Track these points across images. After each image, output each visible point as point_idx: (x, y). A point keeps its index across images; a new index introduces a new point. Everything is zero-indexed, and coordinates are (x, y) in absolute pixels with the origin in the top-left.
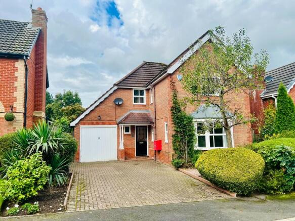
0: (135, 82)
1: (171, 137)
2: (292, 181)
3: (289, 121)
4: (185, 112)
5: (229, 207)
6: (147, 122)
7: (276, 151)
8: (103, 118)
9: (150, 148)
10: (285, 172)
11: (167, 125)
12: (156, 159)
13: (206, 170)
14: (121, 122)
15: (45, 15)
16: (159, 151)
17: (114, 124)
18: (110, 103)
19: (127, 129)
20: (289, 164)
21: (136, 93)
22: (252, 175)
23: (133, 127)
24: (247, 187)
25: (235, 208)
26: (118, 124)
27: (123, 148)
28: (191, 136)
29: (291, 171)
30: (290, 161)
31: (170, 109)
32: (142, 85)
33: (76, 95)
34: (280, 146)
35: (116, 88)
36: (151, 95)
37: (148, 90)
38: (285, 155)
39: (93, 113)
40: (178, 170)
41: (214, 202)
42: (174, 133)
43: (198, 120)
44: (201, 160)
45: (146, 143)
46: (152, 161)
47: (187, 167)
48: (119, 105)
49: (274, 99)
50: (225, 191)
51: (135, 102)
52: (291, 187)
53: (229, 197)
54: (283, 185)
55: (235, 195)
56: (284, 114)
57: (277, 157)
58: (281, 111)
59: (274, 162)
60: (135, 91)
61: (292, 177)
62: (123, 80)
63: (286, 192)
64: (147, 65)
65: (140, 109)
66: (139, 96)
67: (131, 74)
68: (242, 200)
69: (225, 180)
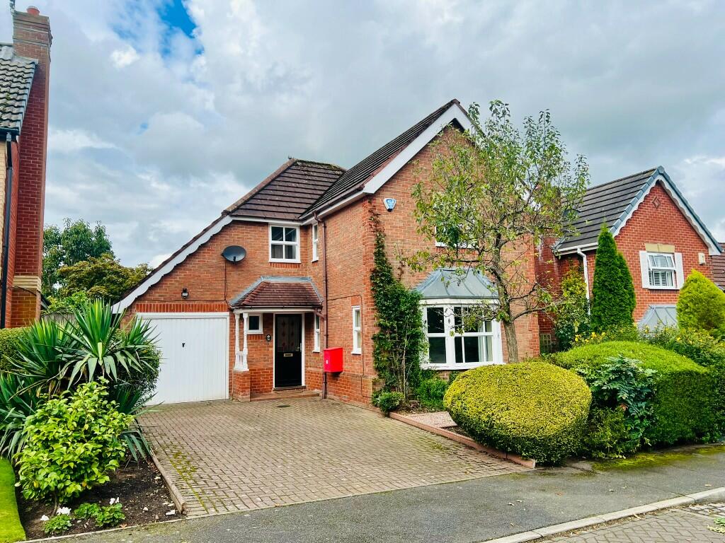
0: (274, 209)
1: (371, 341)
2: (638, 431)
3: (621, 306)
4: (403, 282)
5: (533, 489)
6: (305, 305)
7: (611, 369)
8: (195, 293)
9: (310, 367)
10: (627, 413)
11: (358, 312)
12: (326, 393)
13: (471, 413)
14: (241, 305)
15: (47, 28)
16: (336, 375)
17: (220, 309)
18: (213, 258)
19: (253, 323)
20: (633, 395)
21: (277, 233)
22: (569, 420)
23: (267, 317)
24: (560, 446)
25: (544, 490)
26: (231, 310)
27: (246, 369)
28: (416, 337)
29: (636, 410)
30: (635, 390)
31: (369, 275)
32: (292, 216)
33: (100, 233)
34: (616, 359)
35: (228, 220)
36: (314, 240)
37: (305, 229)
38: (627, 376)
39: (169, 282)
40: (388, 416)
41: (496, 480)
42: (377, 332)
43: (429, 302)
44: (458, 392)
45: (298, 355)
46: (318, 398)
47: (408, 410)
48: (236, 264)
49: (580, 258)
50: (509, 457)
51: (274, 256)
52: (636, 444)
53: (522, 469)
54: (622, 440)
55: (532, 463)
56: (610, 291)
57: (609, 381)
58: (604, 285)
59: (604, 391)
60: (273, 228)
61: (638, 422)
62: (245, 202)
63: (628, 454)
64: (299, 167)
65: (287, 274)
66: (284, 243)
67: (263, 189)
68: (549, 474)
69: (514, 432)
